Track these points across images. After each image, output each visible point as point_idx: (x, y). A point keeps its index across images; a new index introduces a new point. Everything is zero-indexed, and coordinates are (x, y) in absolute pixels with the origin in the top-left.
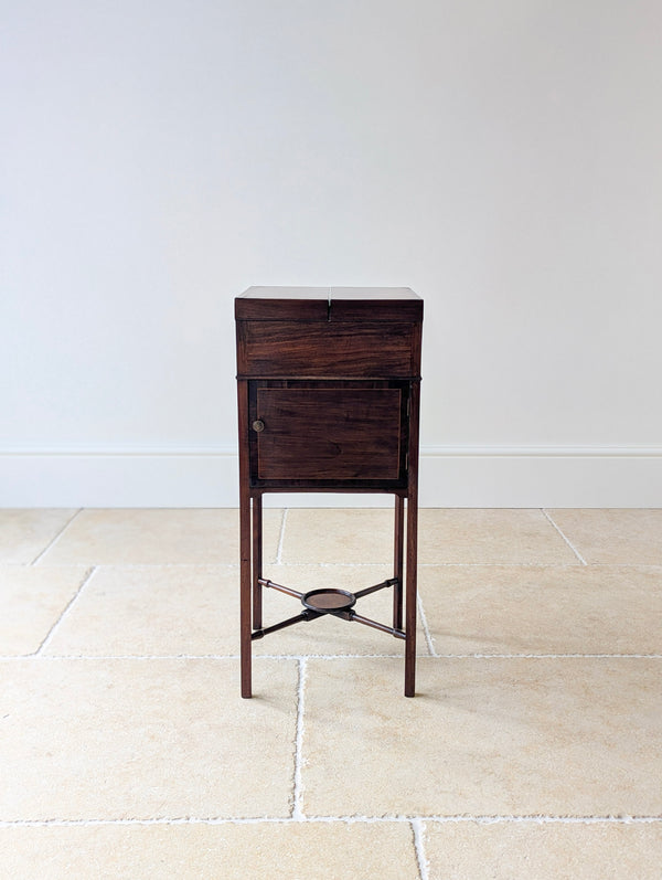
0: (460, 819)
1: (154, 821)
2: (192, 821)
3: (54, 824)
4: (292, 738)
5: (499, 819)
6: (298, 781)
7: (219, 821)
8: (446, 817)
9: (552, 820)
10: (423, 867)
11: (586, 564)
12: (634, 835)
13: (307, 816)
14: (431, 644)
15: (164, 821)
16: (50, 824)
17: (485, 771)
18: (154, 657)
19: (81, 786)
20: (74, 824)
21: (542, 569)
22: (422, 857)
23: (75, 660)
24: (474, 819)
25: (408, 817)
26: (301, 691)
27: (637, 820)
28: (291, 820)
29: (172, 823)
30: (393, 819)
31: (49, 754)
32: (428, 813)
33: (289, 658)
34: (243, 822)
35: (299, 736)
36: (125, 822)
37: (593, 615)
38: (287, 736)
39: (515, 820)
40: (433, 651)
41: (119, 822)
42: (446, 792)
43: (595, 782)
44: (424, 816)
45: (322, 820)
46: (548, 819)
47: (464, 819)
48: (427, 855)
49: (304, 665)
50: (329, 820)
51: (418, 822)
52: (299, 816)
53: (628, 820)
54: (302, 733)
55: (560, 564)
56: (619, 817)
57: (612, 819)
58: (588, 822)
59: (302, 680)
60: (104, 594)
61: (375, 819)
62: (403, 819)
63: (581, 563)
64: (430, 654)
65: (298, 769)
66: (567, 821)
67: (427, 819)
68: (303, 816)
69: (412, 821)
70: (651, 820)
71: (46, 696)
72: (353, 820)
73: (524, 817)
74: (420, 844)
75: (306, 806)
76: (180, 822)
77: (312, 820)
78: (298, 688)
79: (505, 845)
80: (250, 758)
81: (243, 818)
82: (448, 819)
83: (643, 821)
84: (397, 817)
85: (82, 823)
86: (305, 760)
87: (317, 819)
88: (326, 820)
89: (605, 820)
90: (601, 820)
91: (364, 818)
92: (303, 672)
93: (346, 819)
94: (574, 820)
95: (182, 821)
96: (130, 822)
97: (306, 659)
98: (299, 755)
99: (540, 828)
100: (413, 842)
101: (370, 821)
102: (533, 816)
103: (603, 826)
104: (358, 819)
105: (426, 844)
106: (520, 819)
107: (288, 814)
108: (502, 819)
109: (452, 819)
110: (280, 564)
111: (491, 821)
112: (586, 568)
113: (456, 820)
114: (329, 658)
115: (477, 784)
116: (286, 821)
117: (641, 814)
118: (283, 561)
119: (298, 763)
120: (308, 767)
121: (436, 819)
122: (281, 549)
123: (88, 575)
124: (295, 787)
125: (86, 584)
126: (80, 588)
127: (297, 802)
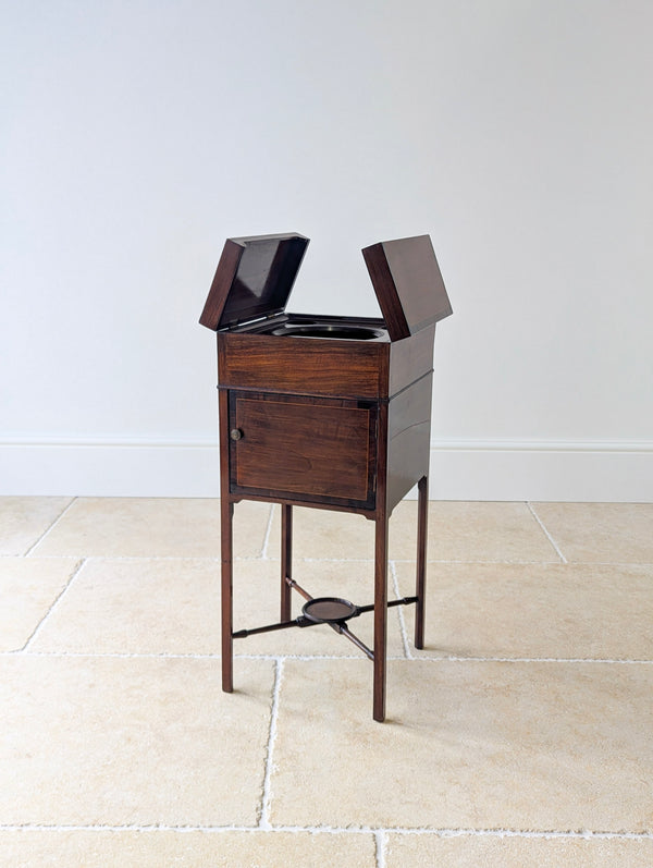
0: (422, 831)
1: (125, 828)
2: (162, 828)
3: (29, 828)
4: (264, 743)
5: (461, 832)
6: (268, 788)
7: (188, 829)
8: (409, 829)
9: (513, 834)
11: (566, 562)
12: (593, 851)
13: (274, 826)
14: (406, 645)
15: (135, 828)
16: (25, 829)
17: (450, 781)
18: (135, 655)
19: (57, 789)
20: (49, 829)
21: (522, 567)
23: (60, 658)
24: (435, 831)
25: (372, 829)
26: (277, 693)
27: (598, 836)
28: (257, 829)
29: (142, 830)
30: (357, 830)
31: (29, 756)
32: (392, 825)
33: (267, 658)
34: (212, 830)
35: (272, 741)
36: (97, 828)
37: (570, 616)
38: (259, 741)
39: (477, 834)
40: (408, 653)
41: (90, 828)
42: (411, 803)
43: (558, 794)
44: (387, 828)
46: (509, 834)
47: (427, 832)
49: (281, 667)
50: (295, 830)
51: (382, 834)
52: (266, 825)
53: (588, 835)
54: (274, 738)
55: (540, 562)
56: (580, 832)
57: (573, 835)
58: (548, 836)
59: (278, 681)
60: (92, 588)
61: (340, 830)
62: (366, 830)
63: (562, 560)
64: (405, 656)
65: (268, 776)
66: (528, 835)
67: (390, 831)
68: (270, 825)
69: (375, 832)
70: (610, 836)
71: (29, 694)
72: (318, 831)
73: (486, 830)
74: (382, 857)
75: (273, 816)
76: (149, 829)
77: (278, 829)
78: (273, 690)
79: (465, 860)
80: (222, 763)
81: (211, 827)
82: (411, 831)
83: (603, 836)
84: (361, 828)
85: (55, 828)
86: (275, 766)
87: (283, 829)
88: (291, 829)
89: (566, 836)
90: (561, 835)
91: (329, 829)
92: (280, 673)
93: (311, 829)
94: (534, 835)
95: (152, 828)
96: (100, 828)
97: (284, 659)
98: (270, 761)
99: (499, 841)
100: (375, 855)
101: (334, 832)
102: (495, 830)
103: (563, 841)
104: (323, 830)
105: (387, 857)
106: (482, 833)
107: (255, 823)
108: (464, 832)
109: (415, 831)
110: (265, 557)
111: (453, 835)
112: (566, 566)
113: (419, 833)
114: (307, 659)
115: (442, 794)
116: (253, 830)
117: (602, 829)
118: (267, 554)
119: (269, 769)
120: (278, 774)
121: (399, 831)
122: (266, 542)
123: (77, 567)
124: (263, 794)
125: (76, 577)
126: (69, 582)
127: (265, 811)
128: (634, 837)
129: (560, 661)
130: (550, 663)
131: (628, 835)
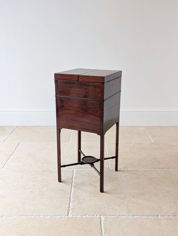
0: (114, 216)
1: (31, 217)
2: (41, 216)
3: (4, 217)
4: (70, 193)
6: (71, 205)
8: (110, 216)
9: (139, 217)
10: (102, 230)
12: (161, 221)
13: (72, 215)
14: (109, 166)
15: (33, 216)
16: (3, 217)
17: (121, 202)
18: (34, 169)
20: (9, 217)
21: (141, 144)
22: (103, 227)
23: (13, 170)
24: (117, 216)
25: (100, 216)
27: (162, 217)
29: (36, 217)
30: (95, 216)
33: (71, 169)
35: (72, 192)
36: (23, 217)
37: (154, 157)
38: (68, 192)
39: (129, 217)
40: (110, 168)
41: (21, 217)
42: (110, 209)
43: (151, 206)
44: (104, 216)
45: (77, 216)
46: (138, 217)
47: (115, 216)
48: (104, 227)
50: (78, 217)
51: (102, 217)
52: (70, 215)
53: (159, 217)
54: (72, 191)
55: (146, 142)
56: (157, 216)
57: (155, 217)
58: (148, 217)
59: (74, 176)
60: (22, 151)
61: (91, 216)
62: (98, 216)
63: (152, 142)
64: (109, 168)
65: (71, 202)
66: (143, 217)
70: (166, 217)
72: (85, 217)
73: (131, 216)
74: (102, 224)
75: (72, 213)
76: (38, 217)
77: (73, 216)
78: (72, 178)
79: (125, 224)
80: (58, 198)
81: (55, 216)
83: (164, 217)
84: (97, 216)
85: (11, 217)
86: (73, 199)
87: (75, 216)
89: (153, 217)
91: (88, 216)
92: (74, 173)
93: (83, 216)
94: (145, 217)
95: (39, 216)
96: (24, 217)
97: (75, 170)
98: (71, 198)
99: (135, 219)
100: (100, 223)
101: (89, 217)
102: (134, 216)
103: (152, 218)
104: (86, 216)
105: (104, 224)
106: (130, 216)
107: (67, 215)
108: (125, 216)
109: (111, 216)
110: (70, 142)
111: (122, 217)
112: (153, 144)
113: (112, 217)
114: (82, 169)
115: (119, 206)
116: (66, 217)
117: (163, 215)
118: (71, 141)
119: (71, 200)
120: (73, 201)
121: (107, 216)
122: (71, 138)
123: (18, 145)
124: (69, 207)
125: (18, 148)
126: (16, 149)
127: (70, 211)
128: (172, 217)
129: (152, 169)
130: (149, 170)
131: (171, 217)
